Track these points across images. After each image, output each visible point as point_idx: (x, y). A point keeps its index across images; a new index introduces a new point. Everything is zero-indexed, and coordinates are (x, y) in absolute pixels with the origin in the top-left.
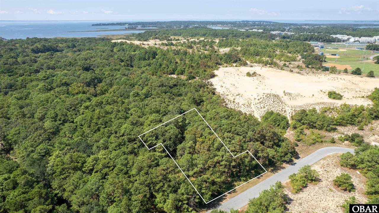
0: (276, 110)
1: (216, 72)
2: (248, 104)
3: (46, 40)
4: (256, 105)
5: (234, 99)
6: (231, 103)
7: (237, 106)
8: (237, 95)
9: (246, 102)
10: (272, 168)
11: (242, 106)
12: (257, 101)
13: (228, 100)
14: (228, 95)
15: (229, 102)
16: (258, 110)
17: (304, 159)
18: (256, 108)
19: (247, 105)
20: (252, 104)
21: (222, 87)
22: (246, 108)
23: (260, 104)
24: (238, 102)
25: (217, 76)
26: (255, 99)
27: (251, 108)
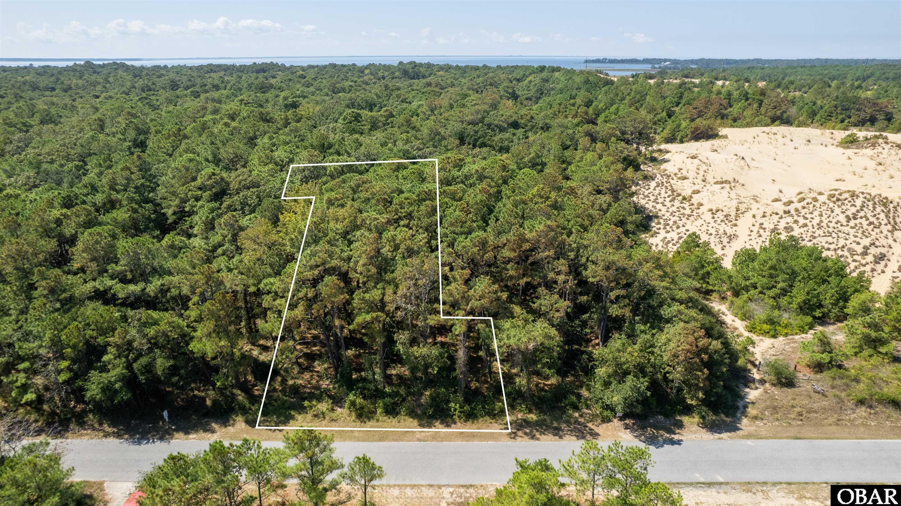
2: (733, 213)
4: (763, 220)
5: (698, 192)
6: (672, 200)
7: (688, 212)
8: (716, 183)
9: (734, 203)
11: (708, 216)
14: (685, 178)
15: (668, 199)
16: (754, 235)
17: (755, 441)
18: (756, 229)
19: (726, 216)
20: (749, 215)
22: (712, 224)
23: (781, 218)
24: (702, 202)
25: (726, 137)
26: (776, 200)
27: (736, 225)
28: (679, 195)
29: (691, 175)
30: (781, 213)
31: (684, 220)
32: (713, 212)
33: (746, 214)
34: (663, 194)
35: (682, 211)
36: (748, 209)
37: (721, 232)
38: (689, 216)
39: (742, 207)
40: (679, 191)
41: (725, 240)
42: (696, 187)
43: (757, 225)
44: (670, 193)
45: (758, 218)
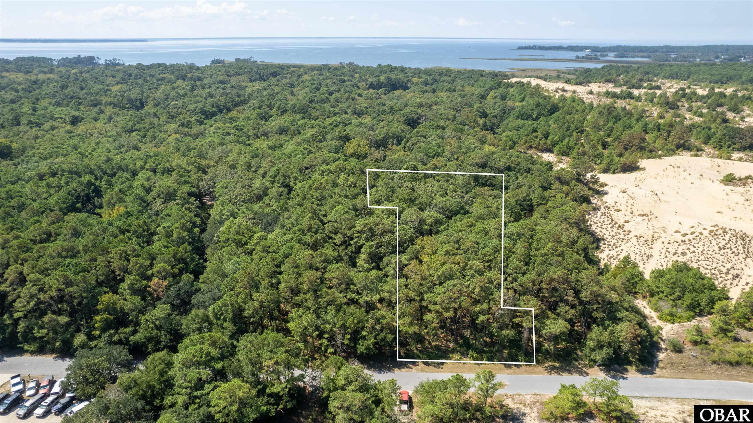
0: (709, 267)
2: (650, 239)
3: (403, 69)
4: (668, 246)
5: (627, 222)
6: (612, 227)
7: (622, 236)
8: (639, 215)
9: (651, 233)
10: (556, 365)
11: (634, 240)
12: (678, 237)
13: (612, 220)
14: (619, 210)
15: (609, 226)
16: (663, 256)
18: (664, 251)
19: (645, 241)
20: (660, 241)
21: (624, 192)
22: (637, 246)
23: (679, 245)
24: (631, 229)
25: (644, 169)
26: (677, 232)
27: (652, 248)
28: (616, 223)
29: (623, 208)
30: (680, 241)
31: (620, 242)
32: (638, 238)
33: (658, 241)
34: (606, 222)
35: (619, 236)
36: (660, 237)
37: (643, 252)
38: (623, 239)
39: (656, 236)
40: (616, 221)
41: (645, 258)
42: (627, 218)
43: (665, 249)
44: (610, 221)
45: (666, 243)
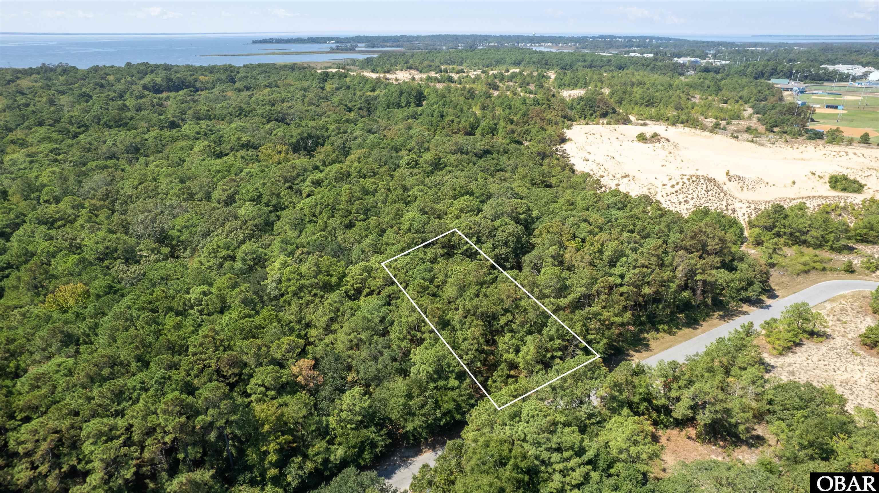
1: (568, 133)
5: (618, 185)
8: (622, 177)
9: (645, 190)
10: (721, 313)
12: (669, 190)
13: (605, 186)
14: (602, 177)
17: (786, 298)
20: (659, 195)
21: (587, 160)
23: (677, 195)
25: (571, 139)
26: (665, 185)
29: (602, 173)
30: (674, 192)
